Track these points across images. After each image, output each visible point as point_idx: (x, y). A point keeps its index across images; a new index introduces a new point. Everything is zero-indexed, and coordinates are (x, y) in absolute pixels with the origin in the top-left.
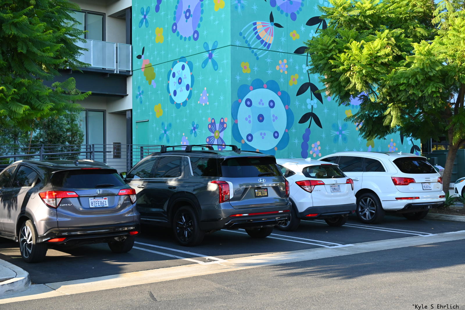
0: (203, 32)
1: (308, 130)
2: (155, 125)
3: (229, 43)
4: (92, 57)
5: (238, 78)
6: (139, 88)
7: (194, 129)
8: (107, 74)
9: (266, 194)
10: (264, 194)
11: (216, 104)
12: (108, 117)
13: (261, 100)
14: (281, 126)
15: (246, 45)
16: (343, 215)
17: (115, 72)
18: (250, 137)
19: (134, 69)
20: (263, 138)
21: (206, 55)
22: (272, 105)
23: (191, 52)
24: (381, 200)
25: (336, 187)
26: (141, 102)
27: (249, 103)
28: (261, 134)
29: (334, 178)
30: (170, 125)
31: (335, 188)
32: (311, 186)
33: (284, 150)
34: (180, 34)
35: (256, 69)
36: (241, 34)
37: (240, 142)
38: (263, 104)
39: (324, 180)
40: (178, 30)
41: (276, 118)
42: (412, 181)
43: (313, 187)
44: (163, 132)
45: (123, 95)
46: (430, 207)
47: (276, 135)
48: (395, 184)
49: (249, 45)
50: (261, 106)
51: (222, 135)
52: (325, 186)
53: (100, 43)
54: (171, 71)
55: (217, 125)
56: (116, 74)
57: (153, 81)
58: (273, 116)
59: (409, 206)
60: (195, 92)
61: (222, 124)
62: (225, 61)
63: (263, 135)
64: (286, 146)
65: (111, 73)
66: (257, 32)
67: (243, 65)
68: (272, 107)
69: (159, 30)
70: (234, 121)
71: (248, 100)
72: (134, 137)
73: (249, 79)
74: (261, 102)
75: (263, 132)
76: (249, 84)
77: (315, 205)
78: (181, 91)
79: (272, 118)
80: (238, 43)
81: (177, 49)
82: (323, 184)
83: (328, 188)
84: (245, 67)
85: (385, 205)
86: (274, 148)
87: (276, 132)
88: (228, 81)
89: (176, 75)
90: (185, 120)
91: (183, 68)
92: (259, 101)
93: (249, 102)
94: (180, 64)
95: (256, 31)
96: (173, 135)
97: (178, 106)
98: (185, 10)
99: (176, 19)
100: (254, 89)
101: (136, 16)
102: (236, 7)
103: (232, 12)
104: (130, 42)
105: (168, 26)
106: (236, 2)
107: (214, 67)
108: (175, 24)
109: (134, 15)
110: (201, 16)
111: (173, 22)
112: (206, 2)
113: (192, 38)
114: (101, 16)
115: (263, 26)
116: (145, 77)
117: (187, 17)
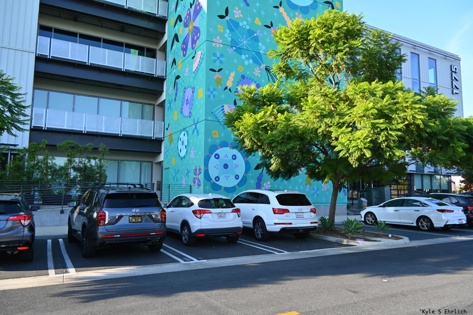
0: (193, 113)
1: (261, 175)
2: (172, 171)
3: (204, 119)
4: (138, 129)
5: (209, 140)
6: (166, 148)
7: (188, 173)
8: (148, 139)
9: (140, 220)
10: (138, 220)
11: (197, 157)
12: (154, 165)
13: (226, 155)
14: (241, 171)
15: (216, 120)
16: (230, 235)
17: (153, 138)
18: (217, 178)
19: (165, 137)
20: (227, 179)
21: (194, 126)
22: (234, 157)
23: (188, 125)
24: (266, 225)
25: (223, 215)
26: (167, 156)
27: (217, 156)
29: (221, 208)
30: (178, 170)
31: (220, 215)
32: (200, 214)
33: (242, 187)
34: (184, 114)
35: (223, 134)
36: (212, 113)
37: (210, 182)
38: (228, 157)
39: (211, 210)
40: (183, 112)
41: (237, 166)
42: (287, 211)
43: (202, 215)
44: (175, 175)
45: (160, 153)
46: (302, 230)
47: (237, 177)
48: (275, 213)
49: (218, 119)
50: (226, 158)
51: (199, 177)
52: (212, 215)
53: (141, 120)
54: (179, 137)
55: (198, 170)
56: (153, 139)
57: (172, 143)
58: (235, 165)
59: (283, 229)
60: (189, 150)
61: (200, 169)
62: (202, 130)
63: (227, 177)
64: (244, 185)
65: (150, 138)
66: (224, 112)
67: (213, 132)
68: (235, 159)
69: (175, 113)
70: (206, 168)
71: (216, 154)
72: (163, 178)
73: (218, 141)
74: (226, 156)
75: (227, 175)
76: (218, 144)
77: (203, 228)
78: (183, 149)
79: (234, 166)
80: (210, 118)
81: (182, 124)
82: (211, 213)
83: (216, 216)
84: (215, 134)
85: (269, 228)
86: (235, 186)
87: (237, 175)
88: (203, 142)
89: (182, 139)
90: (184, 167)
91: (184, 135)
93: (217, 157)
94: (183, 132)
96: (179, 177)
97: (182, 158)
98: (186, 99)
99: (183, 105)
100: (221, 147)
101: (167, 105)
102: (209, 96)
103: (206, 99)
104: (164, 121)
105: (179, 110)
106: (209, 93)
107: (197, 134)
108: (182, 109)
109: (166, 104)
110: (193, 102)
111: (181, 107)
112: (195, 94)
113: (189, 116)
114: (153, 106)
115: (229, 108)
116: (169, 141)
117: (187, 104)
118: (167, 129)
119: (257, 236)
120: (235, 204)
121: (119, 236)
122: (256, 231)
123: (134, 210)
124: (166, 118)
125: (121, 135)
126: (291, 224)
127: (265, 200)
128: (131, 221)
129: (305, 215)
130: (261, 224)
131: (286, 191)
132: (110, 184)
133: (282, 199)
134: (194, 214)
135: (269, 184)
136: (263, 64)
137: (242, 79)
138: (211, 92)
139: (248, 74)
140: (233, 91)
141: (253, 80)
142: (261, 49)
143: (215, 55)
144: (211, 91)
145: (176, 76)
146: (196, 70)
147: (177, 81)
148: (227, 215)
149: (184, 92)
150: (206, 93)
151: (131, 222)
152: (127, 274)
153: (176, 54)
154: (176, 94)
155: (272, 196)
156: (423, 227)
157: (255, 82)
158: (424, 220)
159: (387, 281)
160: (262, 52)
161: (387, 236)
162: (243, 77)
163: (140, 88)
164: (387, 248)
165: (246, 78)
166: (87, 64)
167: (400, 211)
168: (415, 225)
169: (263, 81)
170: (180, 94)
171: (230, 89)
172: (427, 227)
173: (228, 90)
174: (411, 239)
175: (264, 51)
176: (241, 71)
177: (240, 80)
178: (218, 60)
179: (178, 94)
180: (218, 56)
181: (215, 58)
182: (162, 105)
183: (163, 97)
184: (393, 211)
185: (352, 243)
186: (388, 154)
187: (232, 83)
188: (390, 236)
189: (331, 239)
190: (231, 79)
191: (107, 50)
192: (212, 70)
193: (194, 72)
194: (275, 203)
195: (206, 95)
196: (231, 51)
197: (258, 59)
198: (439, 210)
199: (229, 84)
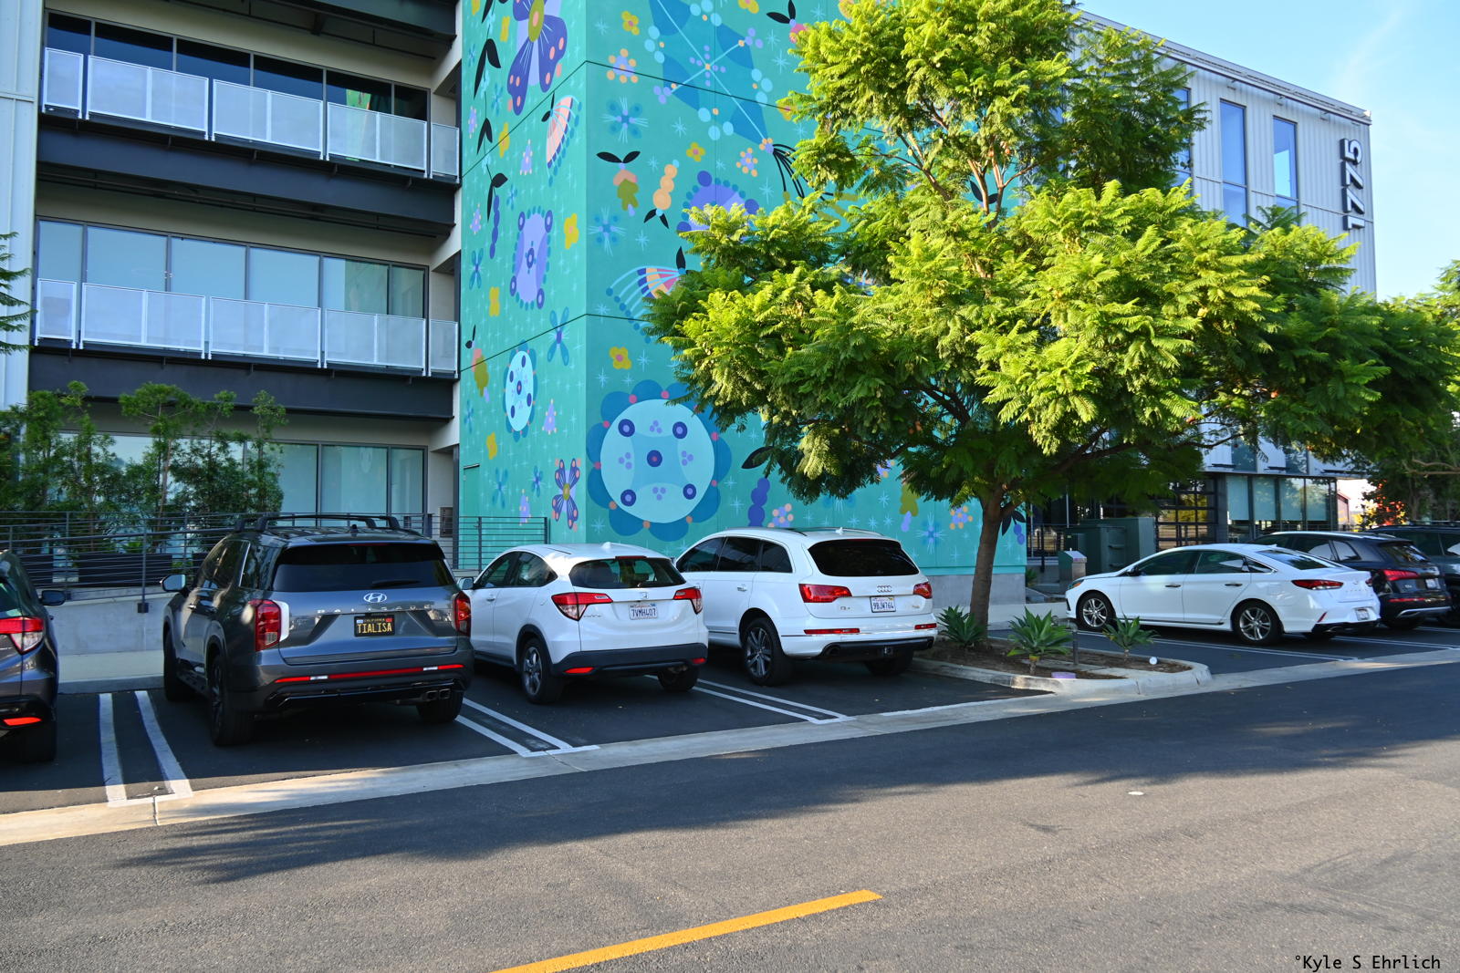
0: (550, 293)
1: (764, 483)
2: (486, 475)
3: (584, 312)
4: (376, 346)
5: (603, 378)
6: (468, 403)
7: (538, 480)
8: (407, 377)
9: (390, 629)
10: (382, 628)
11: (566, 431)
12: (431, 459)
13: (656, 423)
14: (701, 473)
15: (622, 314)
16: (671, 669)
17: (424, 374)
18: (629, 497)
19: (462, 368)
20: (659, 498)
21: (553, 335)
22: (680, 430)
23: (533, 331)
24: (780, 635)
25: (647, 608)
26: (471, 430)
27: (626, 429)
28: (655, 490)
29: (641, 587)
30: (506, 473)
31: (639, 609)
32: (578, 605)
33: (708, 521)
34: (521, 297)
35: (643, 360)
36: (610, 292)
37: (607, 506)
38: (659, 431)
39: (611, 593)
40: (518, 290)
41: (691, 458)
42: (843, 592)
43: (582, 608)
44: (497, 487)
45: (448, 419)
46: (889, 651)
47: (689, 492)
48: (806, 599)
49: (628, 313)
50: (655, 434)
51: (573, 492)
52: (614, 609)
53: (386, 316)
54: (508, 369)
55: (568, 472)
56: (426, 378)
57: (485, 389)
58: (684, 453)
59: (833, 649)
60: (539, 408)
61: (574, 469)
62: (578, 347)
63: (659, 492)
64: (711, 515)
65: (415, 375)
66: (647, 288)
67: (614, 352)
68: (682, 436)
69: (494, 293)
70: (592, 466)
71: (625, 422)
72: (461, 498)
73: (628, 380)
74: (655, 426)
75: (659, 486)
76: (629, 390)
77: (586, 648)
78: (521, 407)
79: (681, 458)
80: (602, 310)
81: (516, 327)
82: (610, 601)
83: (625, 612)
84: (620, 358)
85: (789, 646)
86: (684, 519)
87: (691, 486)
88: (582, 385)
89: (515, 376)
90: (525, 463)
91: (523, 363)
92: (652, 424)
93: (628, 429)
94: (520, 355)
95: (644, 286)
96: (510, 493)
97: (517, 435)
98: (526, 251)
99: (516, 268)
100: (638, 401)
101: (466, 268)
102: (600, 240)
103: (589, 248)
104: (457, 318)
105: (505, 284)
106: (599, 230)
107: (563, 359)
108: (514, 280)
109: (463, 266)
110: (548, 259)
111: (512, 275)
112: (554, 232)
113: (535, 304)
114: (422, 272)
115: (661, 276)
116: (475, 383)
117: (530, 265)
118: (469, 345)
119: (752, 670)
120: (685, 575)
121: (325, 677)
122: (749, 654)
123: (371, 598)
124: (465, 310)
125: (322, 364)
126: (856, 631)
127: (775, 560)
128: (362, 630)
129: (900, 605)
130: (763, 634)
131: (839, 531)
132: (293, 517)
133: (827, 556)
134: (557, 605)
135: (788, 513)
136: (766, 138)
137: (699, 186)
138: (604, 226)
139: (718, 168)
140: (673, 223)
141: (735, 188)
142: (760, 89)
143: (613, 108)
144: (606, 222)
145: (493, 176)
146: (554, 157)
147: (497, 191)
148: (659, 607)
149: (521, 227)
150: (588, 231)
151: (362, 635)
152: (354, 793)
153: (493, 106)
154: (495, 235)
155: (798, 548)
156: (1252, 632)
157: (742, 195)
158: (1254, 614)
159: (1141, 793)
160: (761, 98)
161: (1144, 663)
162: (704, 178)
163: (378, 215)
164: (1143, 697)
165: (713, 182)
166: (207, 138)
167: (1185, 588)
168: (1227, 627)
169: (767, 190)
170: (508, 233)
171: (663, 218)
172: (1263, 631)
173: (656, 219)
174: (1214, 671)
175: (769, 95)
176: (697, 159)
177: (696, 189)
178: (625, 125)
179: (501, 234)
180: (625, 112)
181: (613, 119)
182: (452, 267)
183: (455, 244)
184: (1163, 588)
185: (1040, 684)
186: (1148, 412)
187: (669, 197)
188: (1153, 661)
189: (975, 674)
190: (667, 183)
191: (269, 93)
192: (606, 156)
193: (550, 164)
194: (807, 570)
195: (588, 236)
196: (665, 95)
197: (749, 119)
198: (1298, 583)
199: (662, 203)
